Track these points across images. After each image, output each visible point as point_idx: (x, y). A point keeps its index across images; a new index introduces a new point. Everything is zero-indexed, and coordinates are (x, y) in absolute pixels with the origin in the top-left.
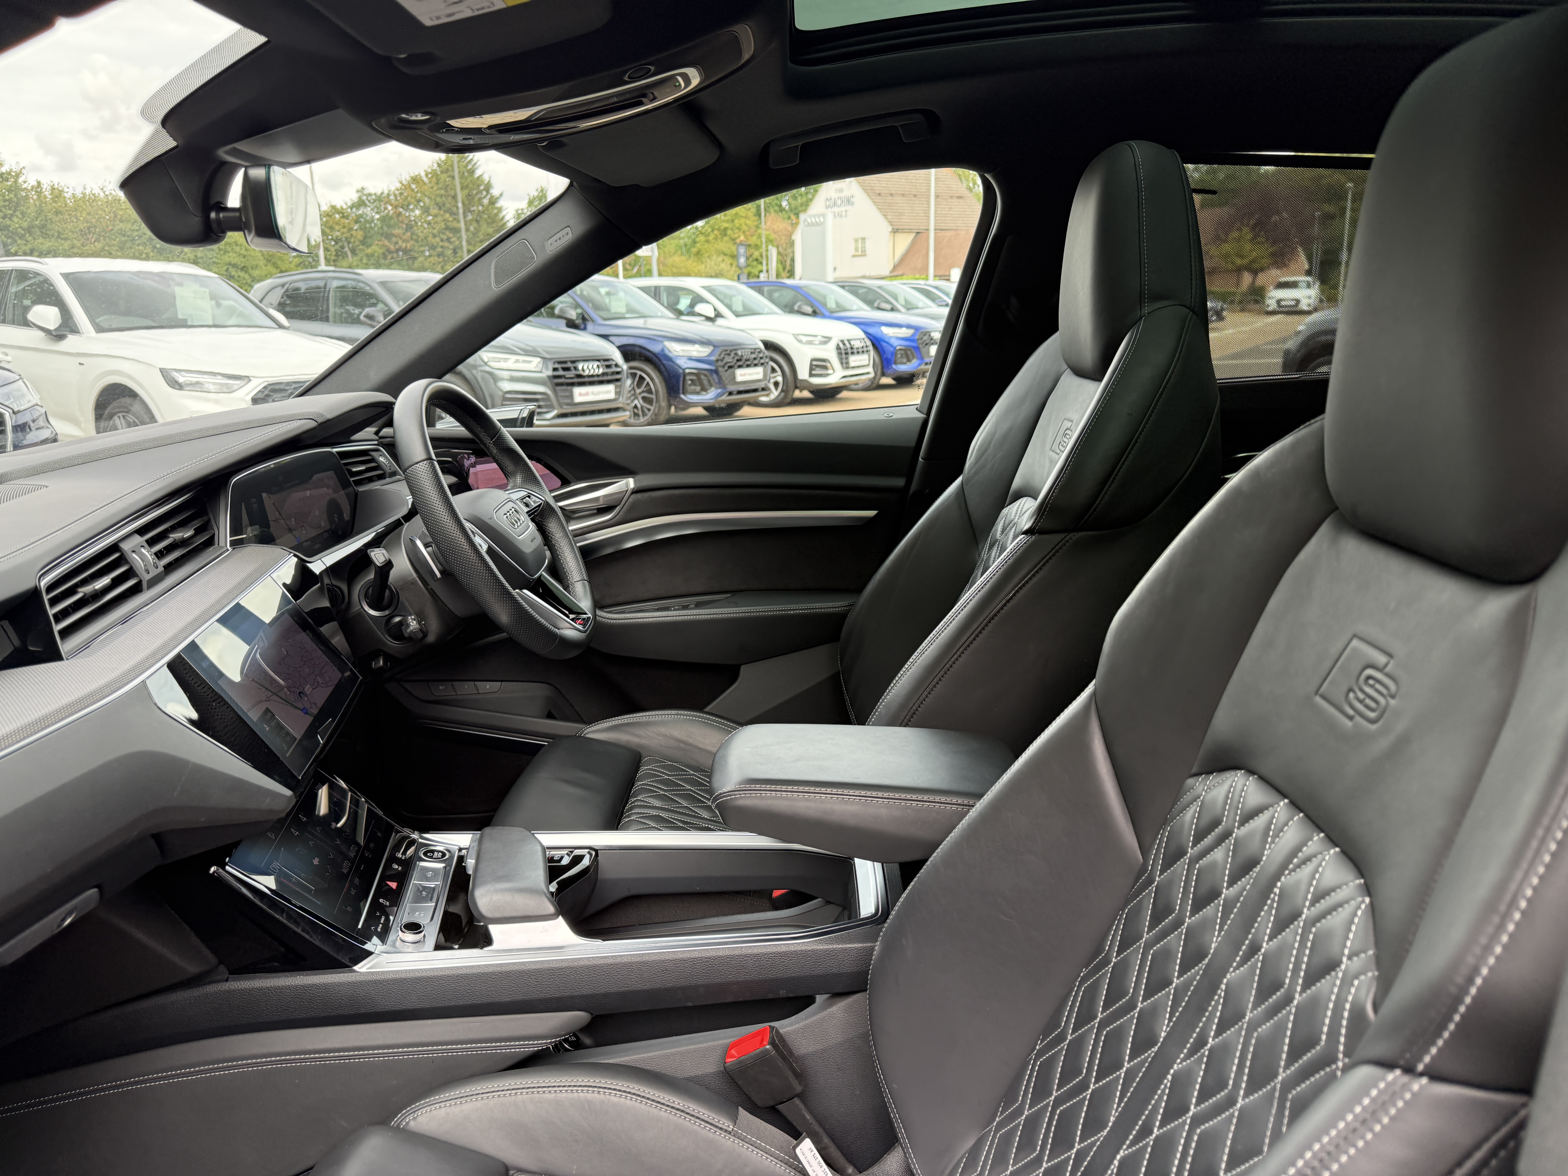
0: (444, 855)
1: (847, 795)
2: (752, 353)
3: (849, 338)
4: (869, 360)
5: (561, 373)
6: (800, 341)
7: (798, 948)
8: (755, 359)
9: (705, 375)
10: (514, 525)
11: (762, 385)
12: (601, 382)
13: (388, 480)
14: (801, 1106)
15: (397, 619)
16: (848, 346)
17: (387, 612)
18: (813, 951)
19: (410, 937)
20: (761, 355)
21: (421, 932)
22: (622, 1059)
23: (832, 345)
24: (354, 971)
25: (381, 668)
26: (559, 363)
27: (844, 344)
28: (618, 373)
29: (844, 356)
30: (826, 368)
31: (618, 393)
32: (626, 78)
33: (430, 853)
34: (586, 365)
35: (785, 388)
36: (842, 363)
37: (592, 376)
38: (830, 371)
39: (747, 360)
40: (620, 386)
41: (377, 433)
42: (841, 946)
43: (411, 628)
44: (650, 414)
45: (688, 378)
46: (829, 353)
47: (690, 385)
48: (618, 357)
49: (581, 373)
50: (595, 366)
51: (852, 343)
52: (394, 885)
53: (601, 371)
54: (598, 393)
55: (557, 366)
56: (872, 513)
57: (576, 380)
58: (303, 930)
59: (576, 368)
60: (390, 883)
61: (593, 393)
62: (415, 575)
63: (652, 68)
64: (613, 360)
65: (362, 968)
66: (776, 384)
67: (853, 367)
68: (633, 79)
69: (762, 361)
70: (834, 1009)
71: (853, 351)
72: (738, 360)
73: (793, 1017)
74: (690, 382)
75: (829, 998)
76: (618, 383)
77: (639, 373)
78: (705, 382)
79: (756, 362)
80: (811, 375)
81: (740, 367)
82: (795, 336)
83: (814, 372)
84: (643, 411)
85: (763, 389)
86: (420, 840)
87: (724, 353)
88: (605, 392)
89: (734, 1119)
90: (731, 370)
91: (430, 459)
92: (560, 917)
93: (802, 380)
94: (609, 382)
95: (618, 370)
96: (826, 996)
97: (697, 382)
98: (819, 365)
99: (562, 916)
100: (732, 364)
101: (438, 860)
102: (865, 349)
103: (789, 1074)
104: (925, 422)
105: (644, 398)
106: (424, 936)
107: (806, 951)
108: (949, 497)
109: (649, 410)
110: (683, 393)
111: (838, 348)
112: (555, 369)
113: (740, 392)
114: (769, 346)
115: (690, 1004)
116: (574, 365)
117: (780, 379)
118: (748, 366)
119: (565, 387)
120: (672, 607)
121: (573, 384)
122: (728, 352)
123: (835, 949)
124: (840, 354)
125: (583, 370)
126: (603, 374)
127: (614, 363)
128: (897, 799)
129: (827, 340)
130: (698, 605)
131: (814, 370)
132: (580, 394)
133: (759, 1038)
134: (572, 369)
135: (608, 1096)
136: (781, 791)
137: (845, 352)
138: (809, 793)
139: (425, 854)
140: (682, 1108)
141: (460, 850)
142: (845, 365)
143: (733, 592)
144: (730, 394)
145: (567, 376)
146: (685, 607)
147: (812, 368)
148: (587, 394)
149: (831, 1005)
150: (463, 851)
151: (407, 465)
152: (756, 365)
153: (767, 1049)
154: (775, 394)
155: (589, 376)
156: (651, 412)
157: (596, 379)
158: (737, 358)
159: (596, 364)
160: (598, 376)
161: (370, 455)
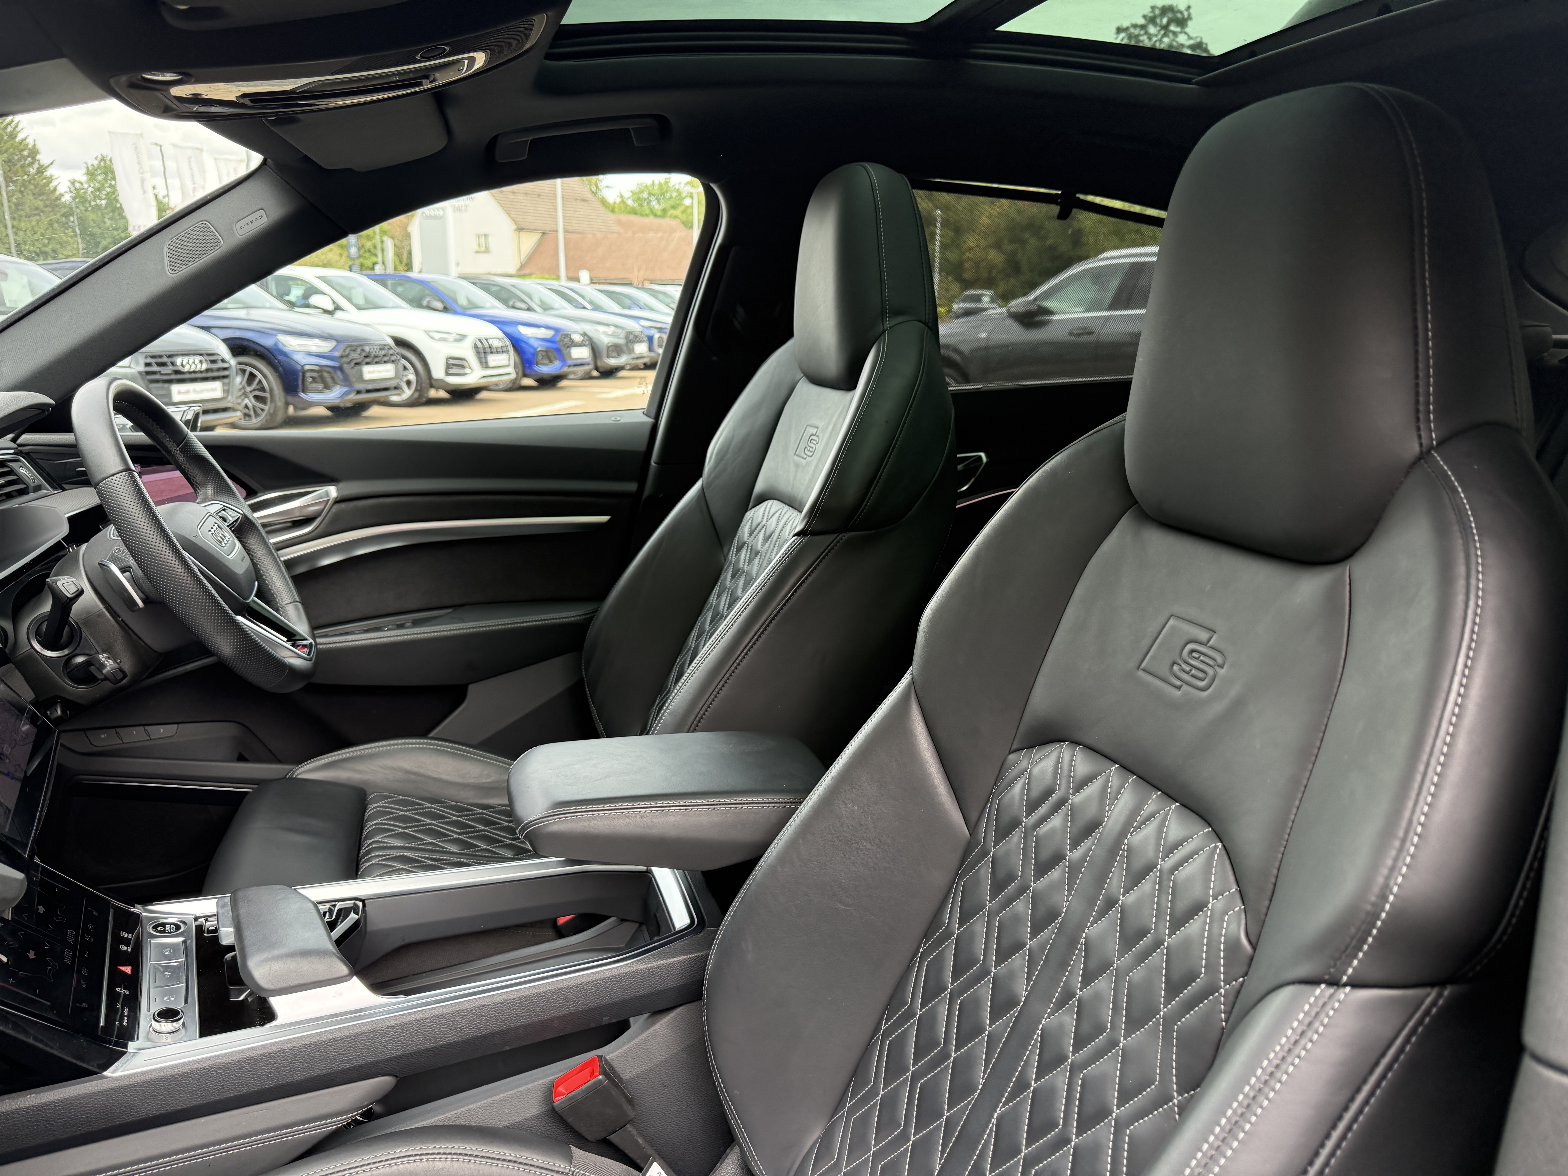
0: (178, 927)
1: (666, 807)
2: (381, 349)
3: (487, 337)
4: (509, 360)
5: (155, 368)
6: (432, 338)
7: (622, 971)
8: (384, 355)
9: (328, 372)
10: (221, 542)
11: (393, 383)
12: (205, 379)
13: (32, 495)
14: (634, 1132)
15: (80, 659)
16: (486, 345)
17: (66, 652)
18: (637, 971)
19: (166, 1026)
20: (391, 352)
21: (180, 1019)
22: (433, 1120)
23: (468, 343)
24: (105, 1077)
25: (59, 718)
26: (153, 357)
27: (482, 343)
28: (225, 369)
29: (482, 355)
30: (463, 367)
31: (226, 392)
32: (418, 57)
33: (160, 927)
34: (185, 360)
35: (419, 388)
36: (481, 363)
37: (194, 372)
38: (467, 371)
39: (376, 357)
40: (229, 384)
41: (14, 440)
42: (665, 961)
43: (108, 668)
44: (264, 414)
45: (308, 374)
46: (466, 351)
47: (311, 383)
48: (224, 351)
49: (181, 368)
50: (197, 361)
51: (491, 342)
52: (128, 970)
53: (204, 366)
54: (201, 391)
55: (149, 360)
56: (604, 519)
57: (173, 377)
58: (35, 1039)
59: (173, 364)
60: (123, 968)
61: (195, 391)
62: (101, 606)
63: (448, 49)
64: (218, 354)
65: (117, 1072)
66: (409, 383)
67: (493, 367)
68: (425, 59)
69: (393, 358)
70: (657, 1026)
71: (492, 351)
72: (366, 357)
73: (613, 1043)
74: (311, 380)
75: (649, 1017)
76: (226, 381)
77: (249, 369)
78: (329, 380)
79: (386, 359)
80: (448, 374)
81: (367, 363)
82: (427, 333)
83: (451, 371)
84: (255, 411)
85: (396, 388)
86: (143, 914)
87: (349, 349)
88: (212, 390)
89: (569, 1158)
90: (358, 367)
91: (128, 469)
92: (355, 978)
93: (437, 380)
94: (214, 379)
95: (225, 365)
96: (646, 1015)
97: (319, 380)
98: (455, 364)
99: (357, 976)
100: (358, 361)
101: (171, 934)
102: (505, 349)
103: (623, 1101)
104: (654, 428)
105: (256, 397)
106: (184, 1023)
107: (630, 973)
108: (691, 501)
109: (262, 410)
110: (303, 392)
111: (476, 347)
112: (148, 365)
113: (368, 391)
114: (401, 343)
115: (507, 1048)
116: (172, 360)
117: (412, 377)
118: (377, 363)
119: (160, 385)
120: (386, 626)
121: (170, 381)
122: (353, 348)
123: (659, 966)
124: (478, 353)
125: (182, 365)
126: (207, 370)
127: (220, 358)
128: (717, 805)
129: (462, 338)
130: (416, 623)
131: (452, 368)
132: (179, 392)
133: (588, 1070)
134: (169, 364)
135: (431, 1163)
136: (598, 810)
137: (483, 352)
138: (627, 809)
139: (155, 927)
140: (514, 1159)
141: (196, 919)
142: (485, 365)
143: (454, 606)
144: (359, 392)
145: (163, 372)
146: (401, 626)
147: (448, 366)
148: (188, 392)
149: (654, 1024)
150: (200, 920)
151: (99, 477)
152: (385, 362)
153: (600, 1080)
154: (407, 393)
155: (190, 373)
156: (265, 412)
157: (199, 375)
158: (364, 354)
159: (197, 359)
160: (201, 372)
161: (7, 466)
